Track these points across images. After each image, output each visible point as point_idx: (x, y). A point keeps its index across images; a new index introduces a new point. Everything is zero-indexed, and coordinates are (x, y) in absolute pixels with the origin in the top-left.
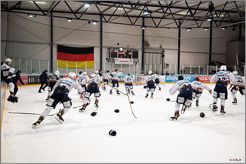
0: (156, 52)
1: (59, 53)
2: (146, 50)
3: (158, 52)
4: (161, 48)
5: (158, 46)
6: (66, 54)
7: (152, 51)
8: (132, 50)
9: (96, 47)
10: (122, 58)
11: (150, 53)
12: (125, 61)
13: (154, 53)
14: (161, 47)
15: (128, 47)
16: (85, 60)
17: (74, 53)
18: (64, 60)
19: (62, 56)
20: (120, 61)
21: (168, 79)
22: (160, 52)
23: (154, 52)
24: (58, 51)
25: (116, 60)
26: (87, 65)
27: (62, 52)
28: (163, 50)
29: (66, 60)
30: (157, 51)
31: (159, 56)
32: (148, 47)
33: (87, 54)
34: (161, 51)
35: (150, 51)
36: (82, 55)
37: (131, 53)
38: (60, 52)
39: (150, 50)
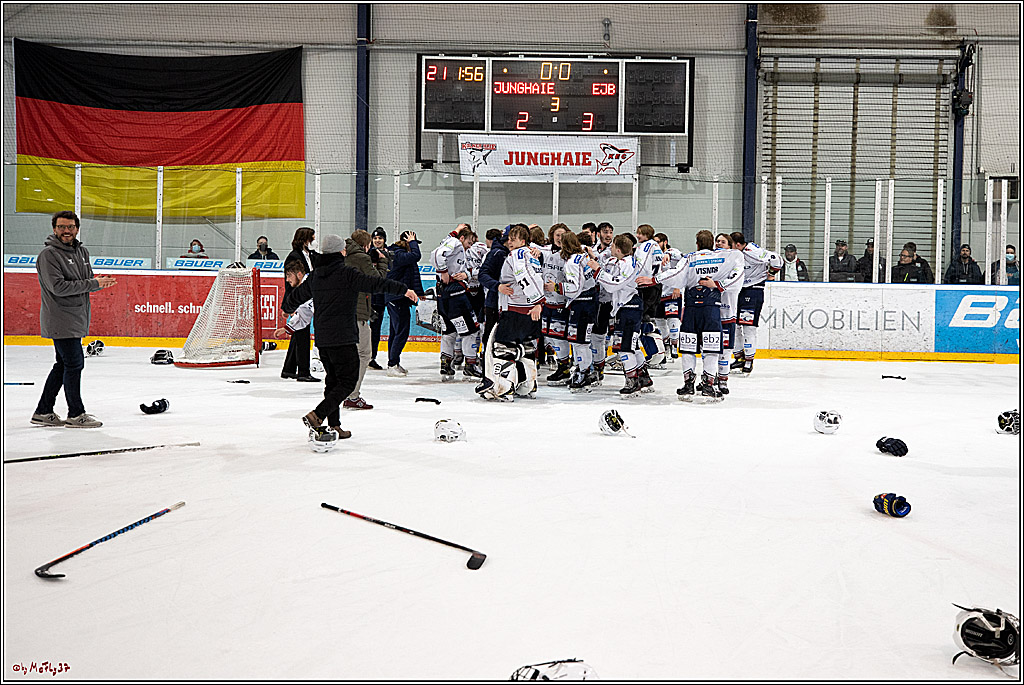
0: (889, 68)
1: (27, 107)
2: (776, 57)
3: (904, 68)
4: (942, 32)
5: (914, 19)
6: (78, 110)
7: (849, 67)
8: (622, 62)
9: (324, 47)
10: (529, 127)
11: (817, 79)
12: (556, 158)
13: (858, 80)
14: (942, 19)
15: (607, 36)
16: (226, 156)
17: (135, 105)
18: (61, 158)
19: (50, 130)
20: (515, 158)
21: (967, 317)
22: (932, 68)
23: (865, 67)
24: (20, 92)
25: (474, 148)
26: (249, 189)
27: (46, 98)
28: (961, 45)
29: (80, 153)
30: (897, 58)
31: (922, 105)
32: (800, 32)
33: (238, 106)
34: (941, 59)
35: (826, 67)
36: (207, 117)
37: (610, 89)
38: (32, 96)
39: (818, 58)
